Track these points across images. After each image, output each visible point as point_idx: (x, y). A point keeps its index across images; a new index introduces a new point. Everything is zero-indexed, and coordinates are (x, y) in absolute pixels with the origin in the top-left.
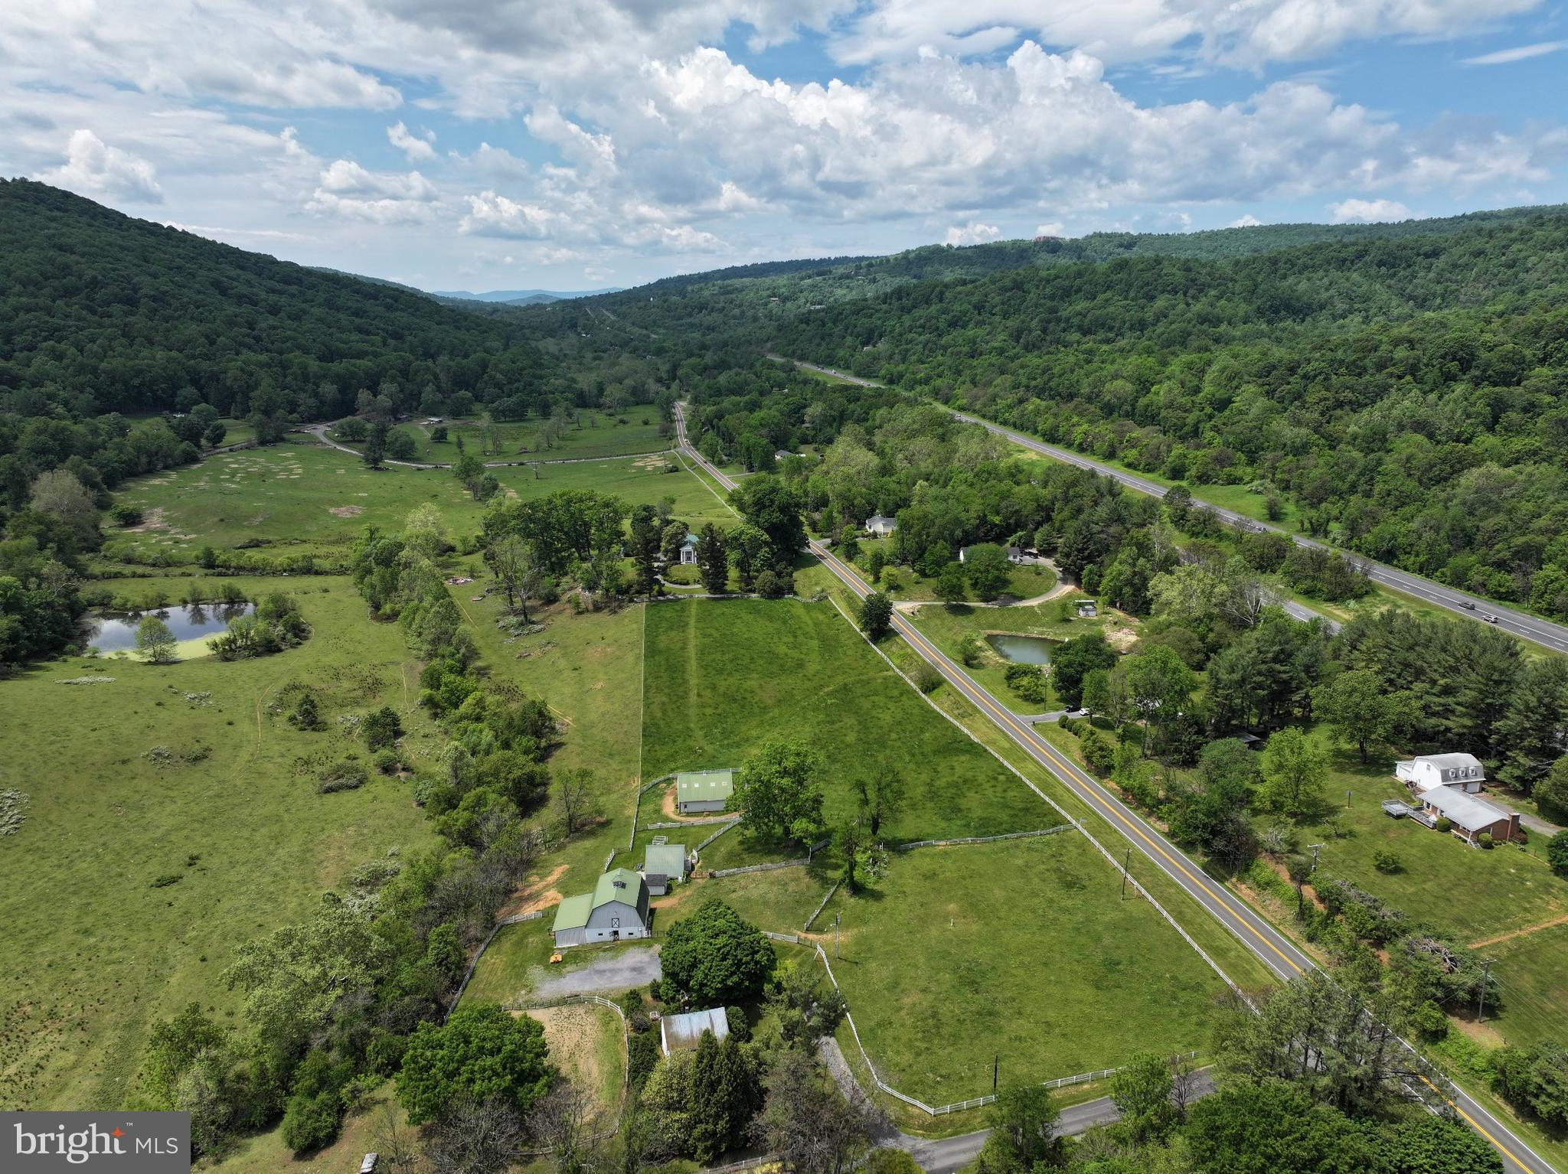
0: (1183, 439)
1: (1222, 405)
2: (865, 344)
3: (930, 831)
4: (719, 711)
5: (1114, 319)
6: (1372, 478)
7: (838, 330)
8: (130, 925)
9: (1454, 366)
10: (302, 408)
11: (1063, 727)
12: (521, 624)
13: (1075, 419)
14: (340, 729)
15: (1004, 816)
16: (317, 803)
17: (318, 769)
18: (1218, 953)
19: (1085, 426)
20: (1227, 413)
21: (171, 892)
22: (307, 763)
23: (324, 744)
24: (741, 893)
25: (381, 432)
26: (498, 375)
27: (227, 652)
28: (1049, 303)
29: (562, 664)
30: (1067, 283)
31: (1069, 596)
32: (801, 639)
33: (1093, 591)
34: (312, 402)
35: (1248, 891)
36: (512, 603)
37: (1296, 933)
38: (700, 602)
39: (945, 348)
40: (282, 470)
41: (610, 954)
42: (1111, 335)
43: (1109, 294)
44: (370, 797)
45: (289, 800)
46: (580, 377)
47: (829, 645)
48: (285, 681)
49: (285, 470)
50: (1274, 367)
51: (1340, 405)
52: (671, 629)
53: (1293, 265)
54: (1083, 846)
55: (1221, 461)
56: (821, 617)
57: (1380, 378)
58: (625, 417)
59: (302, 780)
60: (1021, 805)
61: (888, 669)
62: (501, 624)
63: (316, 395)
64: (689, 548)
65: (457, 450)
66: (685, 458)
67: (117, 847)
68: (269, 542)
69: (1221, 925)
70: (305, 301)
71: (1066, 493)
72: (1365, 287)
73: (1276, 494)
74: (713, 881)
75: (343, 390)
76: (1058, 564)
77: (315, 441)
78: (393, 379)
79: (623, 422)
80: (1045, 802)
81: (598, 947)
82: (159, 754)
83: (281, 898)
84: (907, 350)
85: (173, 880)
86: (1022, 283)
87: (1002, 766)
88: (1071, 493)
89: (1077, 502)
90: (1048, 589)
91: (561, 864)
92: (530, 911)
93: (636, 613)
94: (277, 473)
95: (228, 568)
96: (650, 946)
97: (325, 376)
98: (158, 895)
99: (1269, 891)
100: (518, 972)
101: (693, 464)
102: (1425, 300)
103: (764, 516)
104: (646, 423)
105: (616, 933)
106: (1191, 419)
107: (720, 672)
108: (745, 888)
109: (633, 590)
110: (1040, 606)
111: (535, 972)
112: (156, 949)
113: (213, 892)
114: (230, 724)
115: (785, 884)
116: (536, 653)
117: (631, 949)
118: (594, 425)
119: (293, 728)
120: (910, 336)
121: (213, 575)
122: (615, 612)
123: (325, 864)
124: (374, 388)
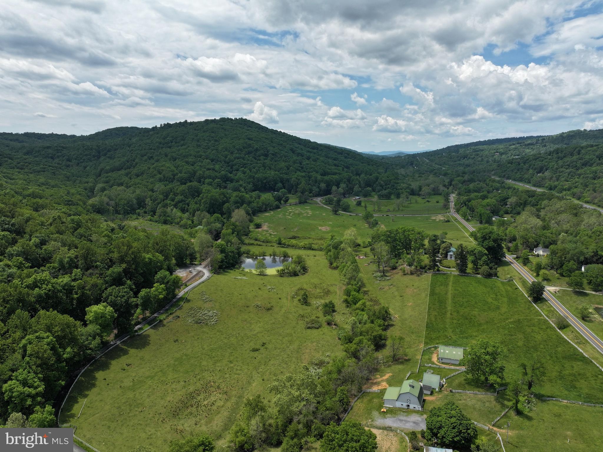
2: (538, 173)
3: (559, 394)
4: (459, 322)
7: (526, 166)
8: (243, 362)
10: (314, 192)
12: (382, 276)
14: (315, 306)
16: (304, 332)
17: (306, 319)
21: (256, 354)
22: (302, 317)
23: (309, 311)
25: (339, 201)
26: (382, 182)
27: (282, 274)
29: (396, 293)
32: (499, 297)
34: (317, 190)
36: (379, 267)
38: (455, 276)
39: (580, 175)
40: (305, 213)
41: (405, 414)
44: (321, 333)
45: (296, 329)
46: (412, 184)
47: (513, 300)
48: (299, 286)
49: (307, 213)
52: (441, 285)
56: (509, 288)
58: (429, 200)
59: (300, 322)
61: (541, 315)
62: (374, 275)
63: (319, 187)
64: (451, 253)
65: (365, 209)
66: (453, 217)
67: (242, 335)
68: (299, 237)
70: (318, 155)
74: (452, 394)
75: (328, 186)
77: (317, 203)
78: (345, 183)
79: (428, 201)
81: (400, 410)
82: (258, 306)
83: (289, 364)
84: (560, 176)
85: (257, 350)
91: (389, 373)
92: (375, 389)
93: (428, 277)
94: (303, 214)
95: (285, 245)
97: (322, 181)
98: (252, 354)
100: (369, 412)
101: (456, 220)
103: (486, 243)
104: (438, 202)
105: (408, 406)
107: (461, 306)
108: (465, 400)
109: (427, 268)
111: (375, 413)
112: (250, 372)
113: (268, 357)
114: (280, 299)
115: (484, 402)
116: (387, 288)
117: (414, 414)
118: (416, 202)
119: (299, 303)
120: (561, 170)
121: (280, 247)
122: (419, 276)
123: (305, 354)
124: (338, 186)
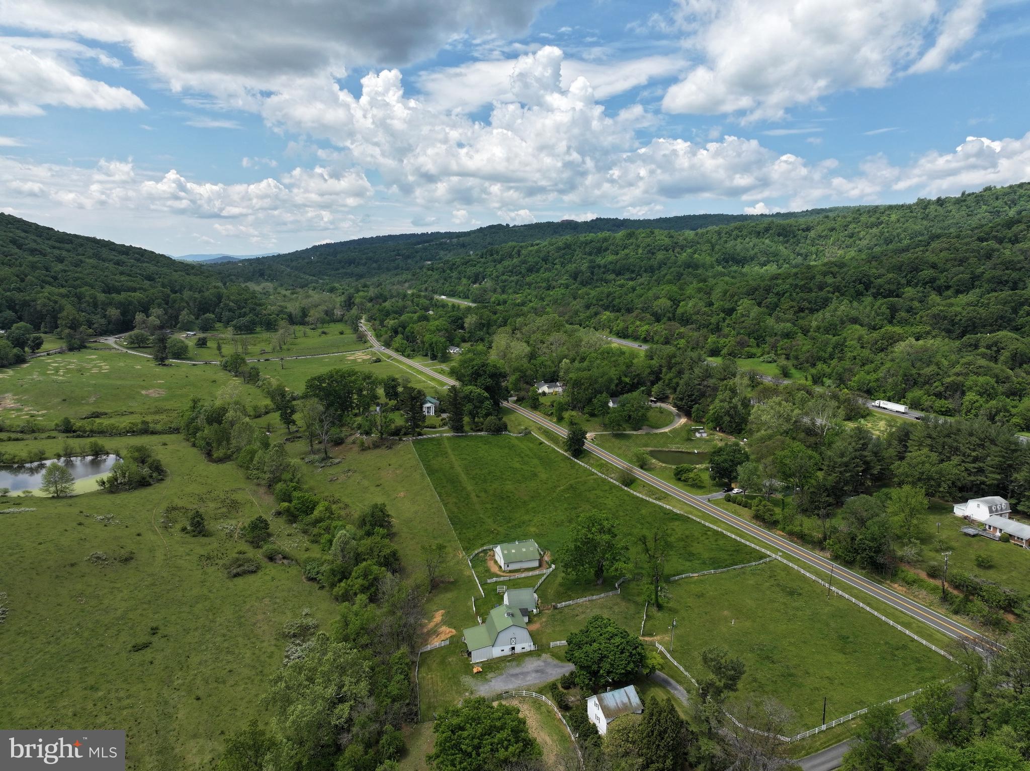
0: (713, 332)
1: (730, 312)
2: (474, 283)
3: (682, 568)
4: (495, 506)
5: (634, 266)
6: (842, 350)
7: (454, 274)
8: (126, 680)
9: (861, 287)
10: (95, 326)
11: (729, 501)
12: (323, 459)
13: (638, 323)
14: (223, 534)
15: (724, 556)
16: (230, 584)
17: (221, 562)
18: (907, 625)
19: (646, 327)
20: (734, 316)
21: (147, 654)
22: (209, 558)
23: (215, 545)
24: (583, 616)
25: (162, 340)
26: (231, 304)
27: (112, 487)
28: (589, 258)
29: (366, 483)
30: (599, 245)
31: (685, 425)
32: (526, 459)
33: (698, 421)
34: (103, 321)
35: (901, 588)
36: (312, 446)
37: (944, 610)
38: (449, 438)
39: (529, 285)
40: (93, 367)
41: (514, 663)
42: (634, 276)
43: (626, 251)
44: (268, 578)
45: (208, 584)
46: (289, 305)
47: (547, 460)
48: (165, 505)
49: (95, 366)
50: (756, 289)
51: (802, 310)
52: (437, 456)
53: (730, 235)
54: (786, 568)
55: (742, 344)
56: (531, 445)
57: (823, 294)
58: (325, 330)
59: (211, 570)
60: (733, 549)
61: (593, 474)
62: (307, 460)
63: (105, 316)
64: (428, 405)
65: (218, 352)
66: (383, 354)
67: (90, 625)
68: (106, 414)
69: (897, 609)
70: (78, 255)
72: (774, 248)
73: (783, 361)
74: (557, 611)
75: (123, 314)
76: (675, 406)
77: (110, 348)
78: (159, 306)
79: (324, 333)
80: (746, 546)
81: (503, 659)
82: (98, 558)
83: (237, 651)
84: (505, 286)
85: (146, 646)
86: (570, 245)
87: (705, 526)
89: (677, 368)
90: (671, 422)
91: (437, 610)
92: (436, 643)
93: (407, 448)
94: (91, 369)
95: (85, 432)
96: (540, 655)
97: (110, 304)
98: (138, 657)
99: (915, 586)
100: (454, 680)
101: (389, 357)
102: (806, 256)
104: (342, 333)
105: (513, 648)
106: (714, 320)
107: (485, 481)
108: (583, 613)
109: (402, 432)
110: (670, 431)
111: (467, 680)
112: (155, 695)
113: (180, 651)
114: (139, 535)
115: (611, 608)
116: (342, 477)
117: (527, 659)
118: (305, 335)
119: (187, 535)
120: (504, 277)
121: (73, 437)
122: (390, 448)
123: (258, 625)
124: (146, 310)
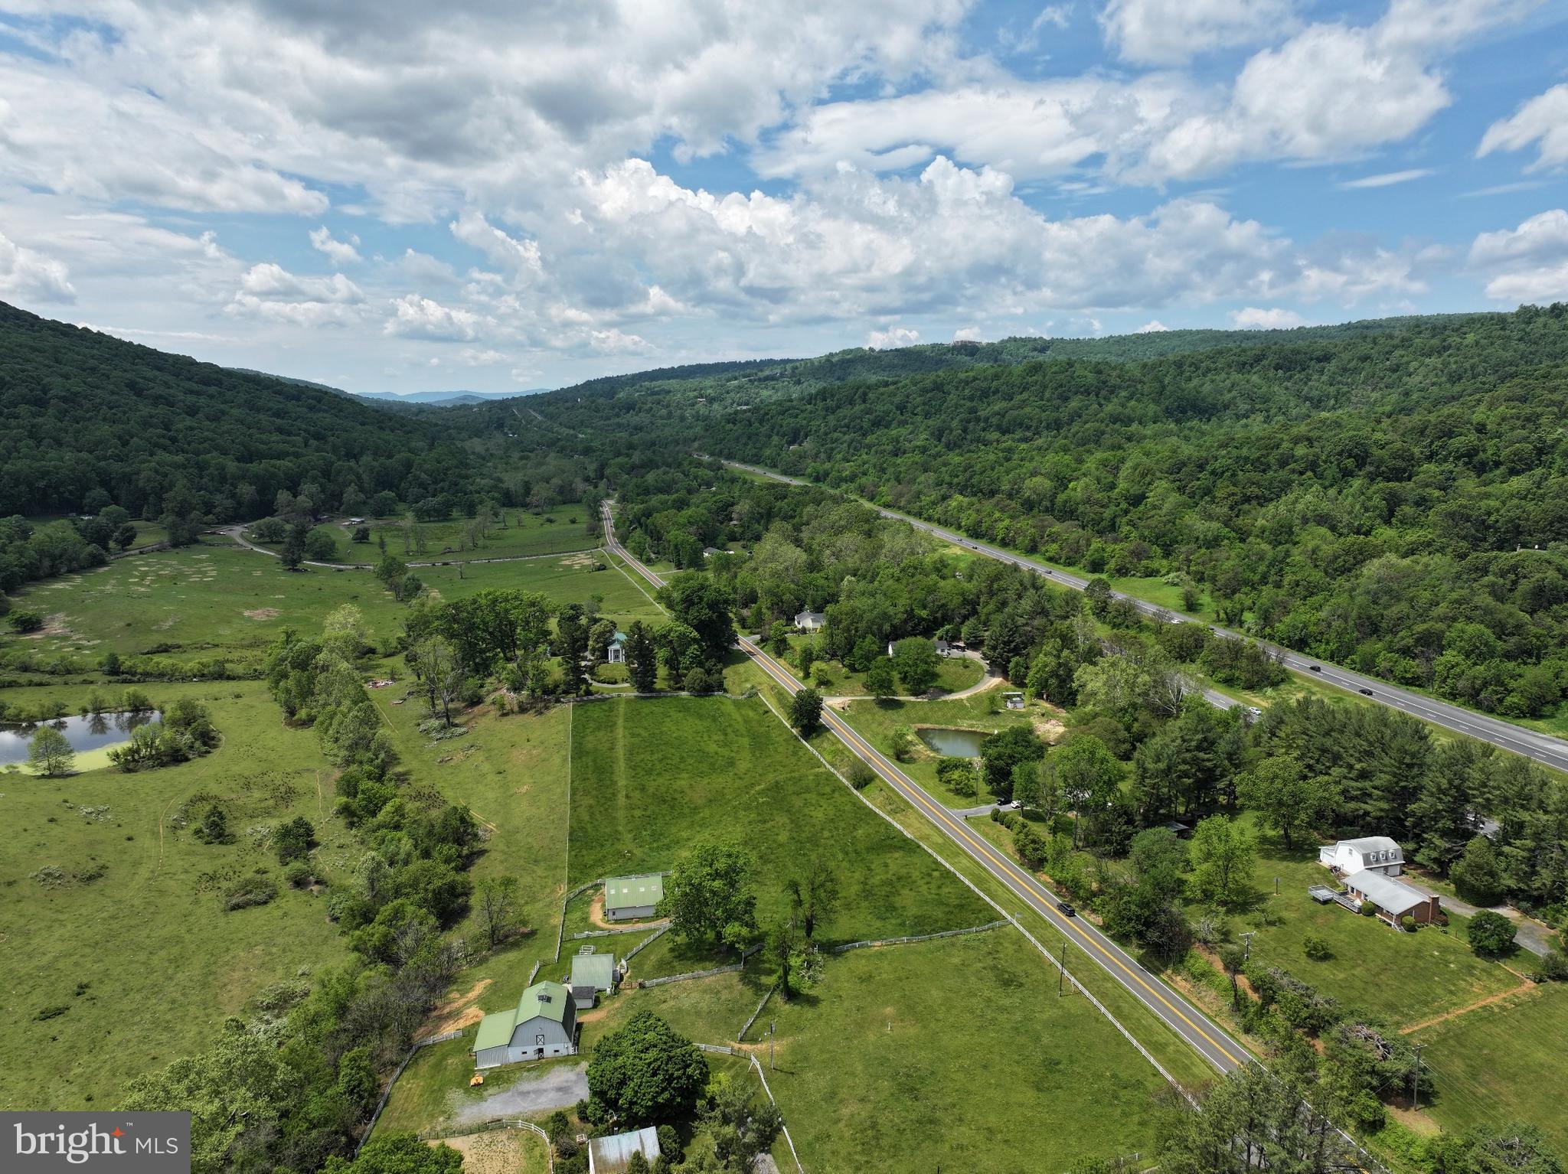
0: (1101, 533)
1: (1137, 500)
2: (791, 443)
3: (864, 931)
4: (648, 813)
5: (1031, 419)
6: (1281, 570)
7: (765, 429)
9: (1350, 463)
10: (218, 510)
11: (996, 820)
12: (444, 727)
13: (997, 515)
14: (250, 841)
15: (939, 913)
16: (222, 921)
17: (224, 885)
18: (1157, 1048)
19: (1007, 522)
20: (1141, 508)
21: (55, 1025)
22: (212, 878)
23: (232, 858)
24: (672, 1003)
25: (300, 533)
26: (423, 476)
27: (129, 763)
28: (969, 404)
29: (486, 767)
30: (984, 385)
31: (997, 688)
32: (732, 736)
33: (1020, 683)
34: (229, 503)
35: (1184, 983)
36: (434, 705)
37: (1233, 1025)
38: (628, 701)
39: (869, 447)
40: (195, 573)
41: (535, 1073)
42: (1028, 434)
43: (1025, 395)
44: (280, 913)
45: (192, 919)
46: (506, 477)
47: (760, 742)
48: (192, 792)
49: (199, 572)
50: (1184, 464)
51: (1247, 499)
52: (599, 729)
53: (1197, 368)
54: (1019, 941)
55: (1138, 554)
56: (751, 714)
57: (1283, 474)
58: (552, 516)
59: (206, 897)
60: (957, 902)
61: (819, 765)
62: (422, 727)
63: (233, 496)
64: (616, 646)
65: (379, 551)
66: (613, 557)
68: (179, 647)
69: (1158, 1019)
70: (224, 402)
71: (991, 586)
72: (1264, 389)
73: (1191, 585)
74: (643, 992)
75: (261, 491)
76: (985, 657)
77: (231, 543)
78: (314, 480)
79: (550, 521)
80: (979, 898)
81: (521, 1067)
82: (49, 874)
83: (179, 1027)
84: (832, 449)
85: (60, 1012)
86: (942, 384)
87: (935, 862)
88: (995, 586)
89: (1001, 596)
90: (976, 682)
91: (482, 979)
92: (449, 1030)
93: (564, 712)
94: (189, 576)
95: (134, 674)
96: (577, 1064)
97: (243, 477)
98: (41, 1028)
99: (1204, 982)
100: (436, 1097)
101: (620, 562)
102: (1320, 401)
103: (693, 612)
104: (573, 522)
105: (541, 1051)
106: (1108, 513)
107: (649, 772)
108: (676, 998)
109: (560, 690)
110: (969, 699)
111: (455, 1096)
113: (103, 1023)
114: (129, 839)
115: (718, 992)
116: (459, 757)
117: (557, 1067)
118: (520, 524)
119: (199, 842)
120: (835, 435)
121: (117, 682)
122: (541, 713)
123: (229, 987)
124: (294, 489)
